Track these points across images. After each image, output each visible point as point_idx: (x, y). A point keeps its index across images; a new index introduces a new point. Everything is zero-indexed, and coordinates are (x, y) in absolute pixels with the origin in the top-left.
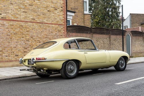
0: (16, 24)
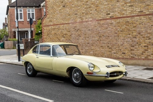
0: (122, 21)
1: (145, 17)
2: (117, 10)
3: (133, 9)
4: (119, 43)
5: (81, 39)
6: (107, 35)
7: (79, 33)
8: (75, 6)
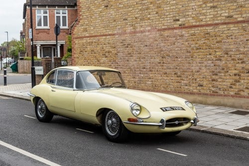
0: (198, 32)
1: (236, 25)
2: (190, 13)
3: (216, 13)
4: (193, 68)
5: (132, 60)
6: (175, 54)
7: (129, 50)
8: (125, 7)
